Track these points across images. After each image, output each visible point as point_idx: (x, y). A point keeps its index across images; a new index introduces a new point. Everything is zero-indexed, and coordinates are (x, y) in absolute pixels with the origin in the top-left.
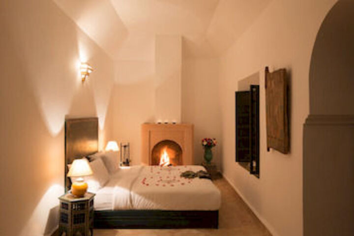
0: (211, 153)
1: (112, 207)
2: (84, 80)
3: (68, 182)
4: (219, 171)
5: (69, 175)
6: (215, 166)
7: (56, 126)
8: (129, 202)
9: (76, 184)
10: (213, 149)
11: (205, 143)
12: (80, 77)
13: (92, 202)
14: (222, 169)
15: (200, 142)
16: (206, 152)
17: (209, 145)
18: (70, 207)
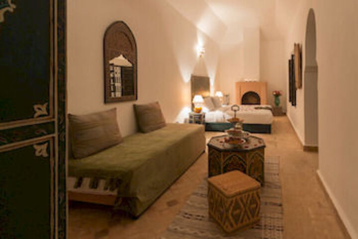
0: (279, 100)
1: (214, 121)
2: (201, 56)
3: (193, 105)
4: (284, 111)
5: (193, 102)
6: (281, 108)
7: (187, 79)
8: (223, 119)
9: (197, 107)
10: (280, 97)
11: (275, 93)
12: (198, 54)
13: (204, 117)
14: (286, 110)
15: (272, 93)
16: (276, 99)
17: (277, 95)
18: (193, 117)
